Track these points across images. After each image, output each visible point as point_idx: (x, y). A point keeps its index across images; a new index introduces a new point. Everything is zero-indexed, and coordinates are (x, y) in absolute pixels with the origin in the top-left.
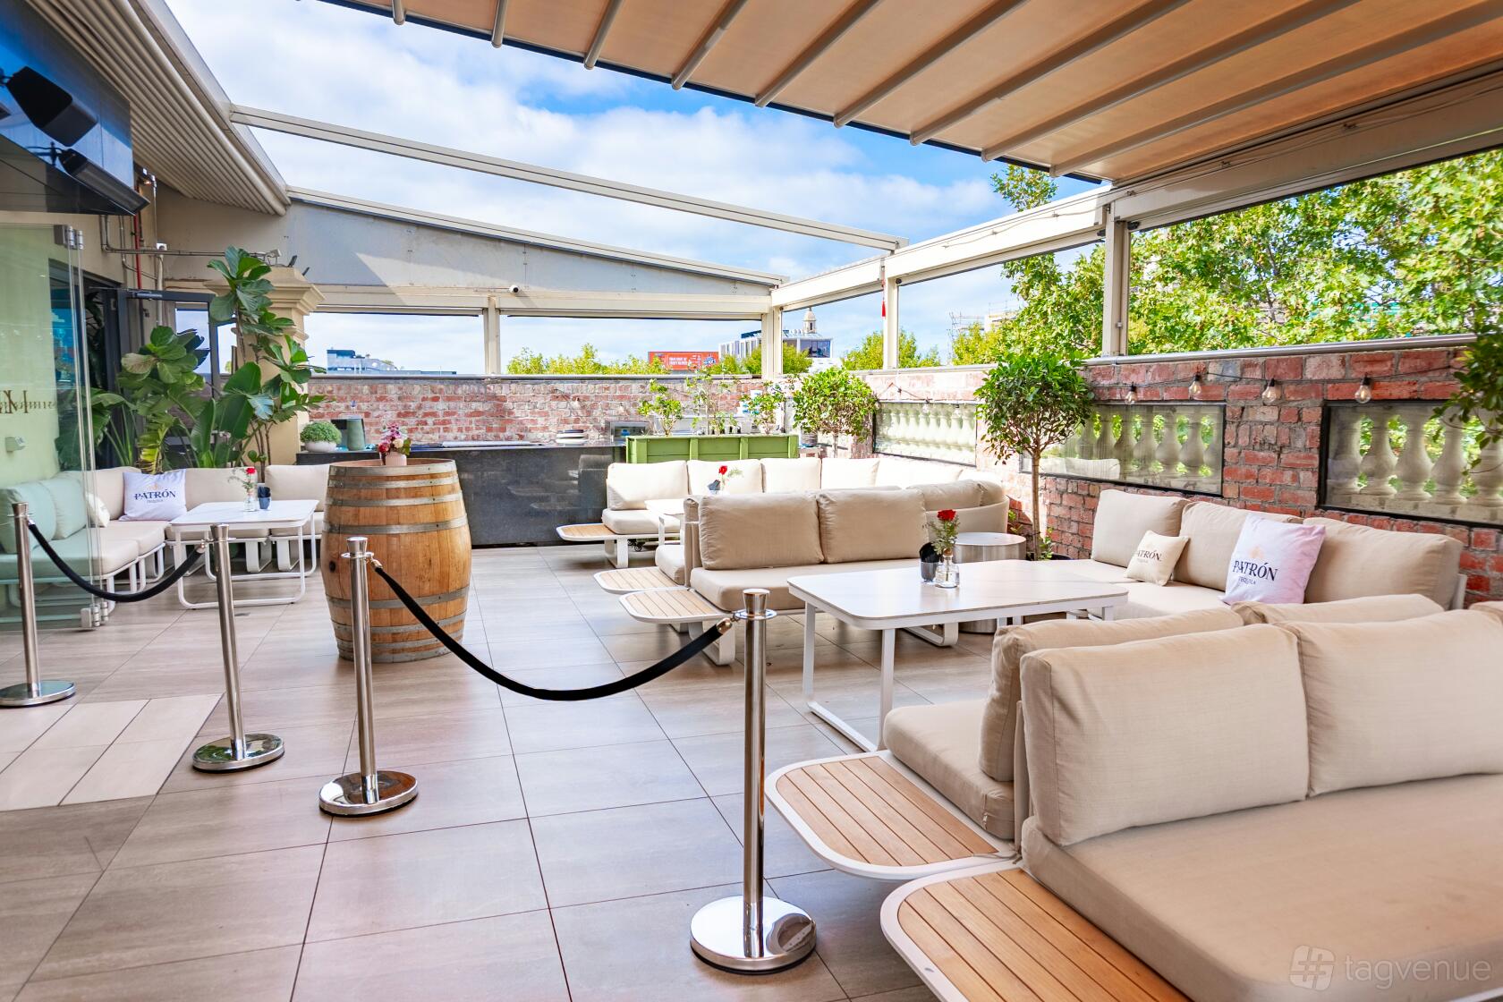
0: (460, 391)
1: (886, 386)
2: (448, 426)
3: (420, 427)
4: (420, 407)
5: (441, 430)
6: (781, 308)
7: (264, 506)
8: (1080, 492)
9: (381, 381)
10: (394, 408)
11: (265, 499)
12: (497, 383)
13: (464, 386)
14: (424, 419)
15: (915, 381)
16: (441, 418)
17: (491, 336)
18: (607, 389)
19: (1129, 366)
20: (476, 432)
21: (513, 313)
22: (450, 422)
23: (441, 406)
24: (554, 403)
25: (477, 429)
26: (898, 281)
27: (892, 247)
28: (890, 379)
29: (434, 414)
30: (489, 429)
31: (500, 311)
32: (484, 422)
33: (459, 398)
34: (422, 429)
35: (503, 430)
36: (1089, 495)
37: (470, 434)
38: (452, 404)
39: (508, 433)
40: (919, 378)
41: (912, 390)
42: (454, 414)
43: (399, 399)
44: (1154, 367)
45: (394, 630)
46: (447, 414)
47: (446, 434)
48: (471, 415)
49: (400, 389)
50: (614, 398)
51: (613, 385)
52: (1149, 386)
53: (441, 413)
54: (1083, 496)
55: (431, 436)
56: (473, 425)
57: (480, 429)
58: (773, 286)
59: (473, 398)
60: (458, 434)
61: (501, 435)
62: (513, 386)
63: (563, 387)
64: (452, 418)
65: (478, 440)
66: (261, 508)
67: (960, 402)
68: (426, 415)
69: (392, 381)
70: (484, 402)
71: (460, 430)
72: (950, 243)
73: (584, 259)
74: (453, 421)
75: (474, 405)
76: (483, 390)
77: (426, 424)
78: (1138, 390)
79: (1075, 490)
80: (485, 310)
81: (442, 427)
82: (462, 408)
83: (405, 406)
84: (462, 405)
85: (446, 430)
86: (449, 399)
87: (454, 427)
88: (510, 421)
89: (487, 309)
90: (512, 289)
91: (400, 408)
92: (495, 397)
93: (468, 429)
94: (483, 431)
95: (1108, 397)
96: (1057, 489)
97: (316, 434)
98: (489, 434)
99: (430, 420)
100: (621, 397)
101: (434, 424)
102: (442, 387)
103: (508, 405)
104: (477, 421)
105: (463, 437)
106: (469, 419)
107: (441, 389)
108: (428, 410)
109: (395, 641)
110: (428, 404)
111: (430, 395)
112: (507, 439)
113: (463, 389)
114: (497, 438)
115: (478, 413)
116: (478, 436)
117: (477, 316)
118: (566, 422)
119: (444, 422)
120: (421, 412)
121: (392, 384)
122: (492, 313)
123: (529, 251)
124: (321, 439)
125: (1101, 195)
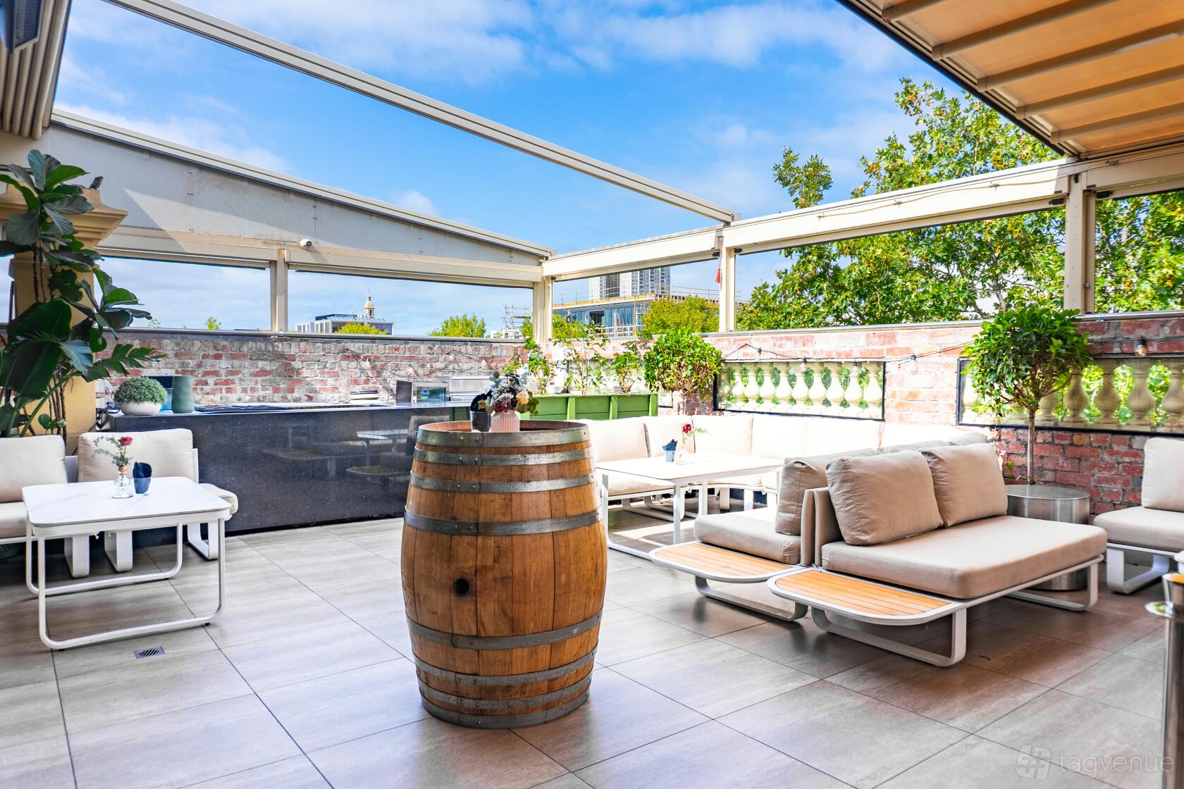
0: (245, 349)
1: (735, 347)
2: (231, 386)
3: (199, 387)
4: (199, 365)
5: (224, 391)
6: (553, 278)
7: (140, 490)
8: (1057, 442)
9: (156, 335)
10: (169, 365)
11: (144, 480)
12: (286, 340)
13: (250, 343)
14: (204, 379)
15: (783, 342)
16: (224, 378)
17: (278, 290)
18: (397, 349)
19: (1133, 321)
20: (262, 393)
21: (303, 268)
22: (233, 383)
23: (224, 364)
24: (344, 363)
25: (263, 390)
26: (738, 250)
27: (728, 219)
28: (743, 340)
29: (216, 373)
30: (276, 390)
31: (288, 265)
32: (271, 382)
33: (244, 356)
34: (202, 389)
35: (291, 391)
36: (1072, 444)
37: (256, 395)
38: (236, 363)
39: (296, 395)
40: (788, 339)
41: (777, 350)
42: (237, 373)
43: (176, 355)
44: (1173, 322)
45: (553, 674)
46: (231, 373)
47: (229, 395)
48: (256, 375)
49: (178, 344)
50: (403, 358)
51: (402, 346)
52: (1167, 339)
53: (223, 372)
54: (1063, 446)
55: (211, 397)
56: (259, 386)
57: (267, 389)
58: (542, 257)
59: (260, 356)
60: (242, 395)
61: (289, 396)
62: (303, 344)
63: (354, 347)
64: (236, 378)
65: (263, 401)
66: (138, 491)
67: (857, 360)
68: (206, 374)
69: (168, 336)
70: (271, 361)
71: (245, 390)
72: (826, 214)
73: (374, 218)
74: (237, 381)
75: (261, 364)
76: (270, 348)
77: (206, 383)
78: (1147, 344)
79: (1050, 440)
80: (273, 263)
81: (224, 387)
82: (247, 367)
83: (183, 364)
84: (247, 363)
85: (229, 391)
86: (233, 357)
87: (238, 387)
88: (299, 381)
89: (275, 262)
90: (303, 242)
91: (177, 365)
92: (281, 356)
93: (253, 390)
94: (269, 392)
95: (1099, 351)
96: (1018, 440)
97: (140, 393)
98: (276, 395)
99: (211, 380)
100: (410, 358)
101: (216, 384)
102: (226, 343)
103: (297, 364)
104: (264, 381)
105: (248, 398)
106: (254, 379)
107: (224, 346)
108: (209, 369)
109: (550, 690)
110: (209, 362)
111: (212, 352)
112: (296, 400)
113: (250, 346)
114: (285, 399)
115: (264, 373)
116: (264, 397)
117: (264, 269)
118: (356, 382)
119: (226, 382)
120: (201, 371)
121: (167, 339)
122: (281, 267)
123: (319, 205)
124: (146, 399)
125: (1061, 166)
